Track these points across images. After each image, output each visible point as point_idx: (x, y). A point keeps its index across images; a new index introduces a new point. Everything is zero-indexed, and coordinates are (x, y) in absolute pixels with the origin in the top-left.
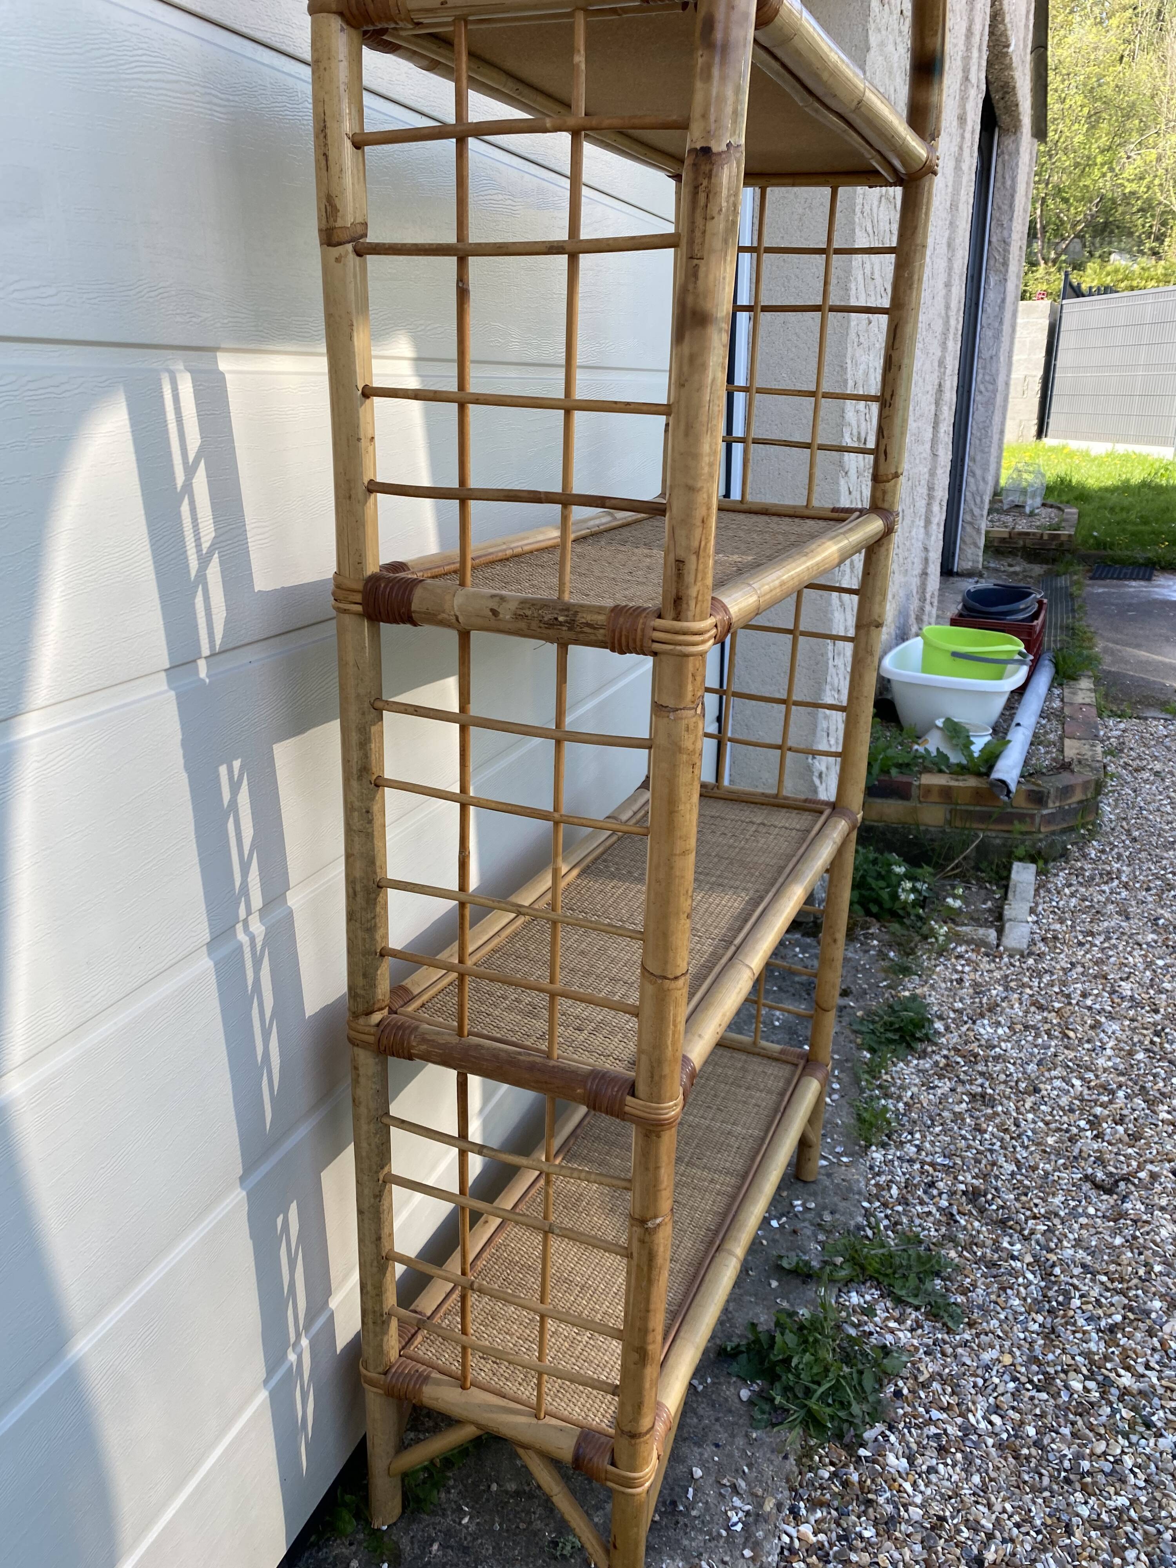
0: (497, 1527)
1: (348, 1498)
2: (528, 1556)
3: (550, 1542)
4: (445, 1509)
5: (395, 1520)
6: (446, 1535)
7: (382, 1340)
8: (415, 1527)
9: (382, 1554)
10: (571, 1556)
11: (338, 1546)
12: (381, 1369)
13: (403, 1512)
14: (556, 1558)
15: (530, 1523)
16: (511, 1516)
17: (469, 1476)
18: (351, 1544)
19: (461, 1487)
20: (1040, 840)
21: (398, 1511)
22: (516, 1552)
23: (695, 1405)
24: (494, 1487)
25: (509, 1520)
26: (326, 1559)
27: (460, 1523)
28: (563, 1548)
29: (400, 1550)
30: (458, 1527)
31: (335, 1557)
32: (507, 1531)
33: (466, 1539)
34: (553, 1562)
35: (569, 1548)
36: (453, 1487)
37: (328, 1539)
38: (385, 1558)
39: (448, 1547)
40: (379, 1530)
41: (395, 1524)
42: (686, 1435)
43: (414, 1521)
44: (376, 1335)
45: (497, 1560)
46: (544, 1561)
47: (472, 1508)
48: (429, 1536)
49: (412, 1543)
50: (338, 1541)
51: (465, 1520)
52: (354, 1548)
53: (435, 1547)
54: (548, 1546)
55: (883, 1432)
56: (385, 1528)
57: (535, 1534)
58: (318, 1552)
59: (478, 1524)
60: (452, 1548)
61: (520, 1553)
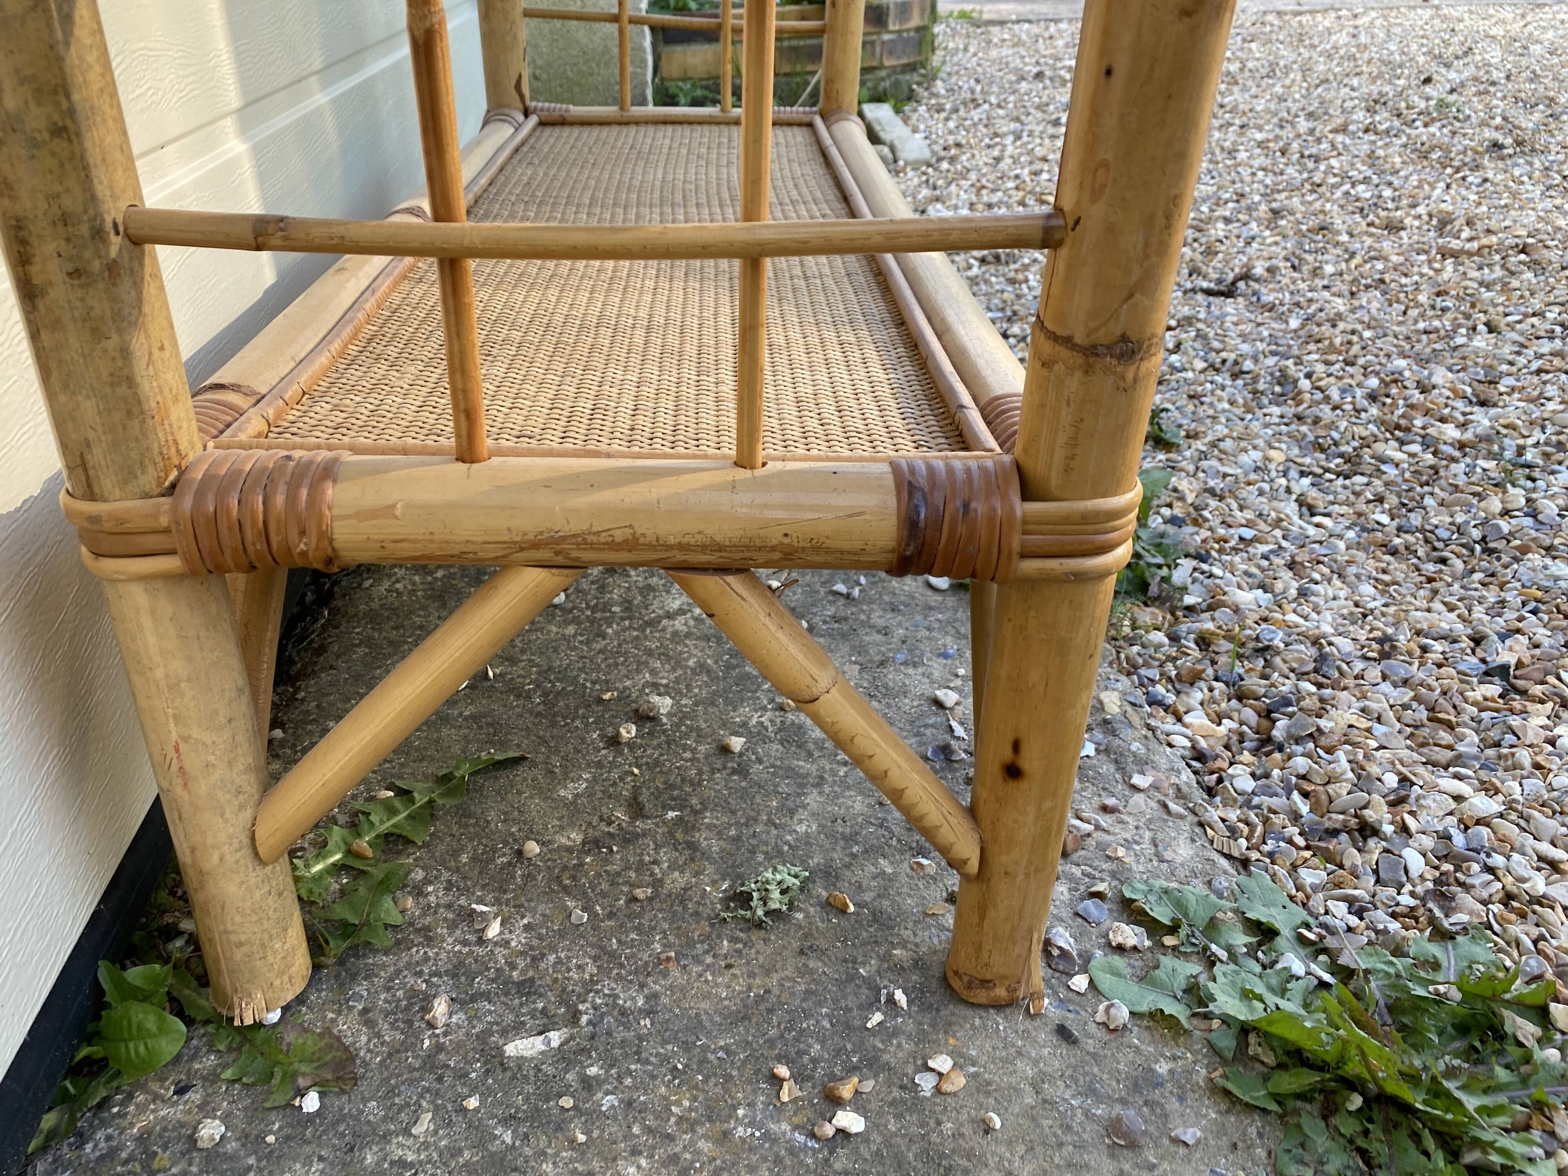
0: (580, 916)
1: (135, 974)
2: (691, 944)
3: (726, 901)
4: (427, 929)
5: (299, 988)
6: (455, 976)
7: (125, 353)
8: (362, 988)
9: (291, 1077)
10: (791, 906)
11: (142, 1109)
12: (148, 480)
13: (316, 968)
14: (759, 925)
15: (657, 883)
16: (605, 886)
17: (456, 854)
18: (181, 1091)
19: (446, 875)
20: (883, 79)
21: (302, 962)
22: (658, 948)
23: (863, 617)
24: (533, 848)
25: (604, 895)
26: (111, 1155)
27: (481, 941)
28: (764, 901)
29: (346, 1049)
30: (480, 951)
31: (142, 1139)
32: (611, 915)
33: (513, 966)
34: (756, 935)
35: (776, 895)
36: (427, 881)
37: (104, 1104)
38: (302, 1082)
39: (474, 999)
40: (258, 1025)
41: (300, 999)
42: (878, 658)
43: (353, 977)
44: (97, 334)
45: (619, 978)
46: (733, 940)
47: (497, 902)
48: (412, 994)
49: (369, 1023)
50: (140, 1098)
51: (494, 930)
52: (194, 1096)
53: (440, 1008)
54: (727, 908)
55: (1195, 569)
56: (274, 1016)
57: (682, 897)
58: (80, 1146)
59: (528, 928)
60: (486, 996)
61: (667, 946)
